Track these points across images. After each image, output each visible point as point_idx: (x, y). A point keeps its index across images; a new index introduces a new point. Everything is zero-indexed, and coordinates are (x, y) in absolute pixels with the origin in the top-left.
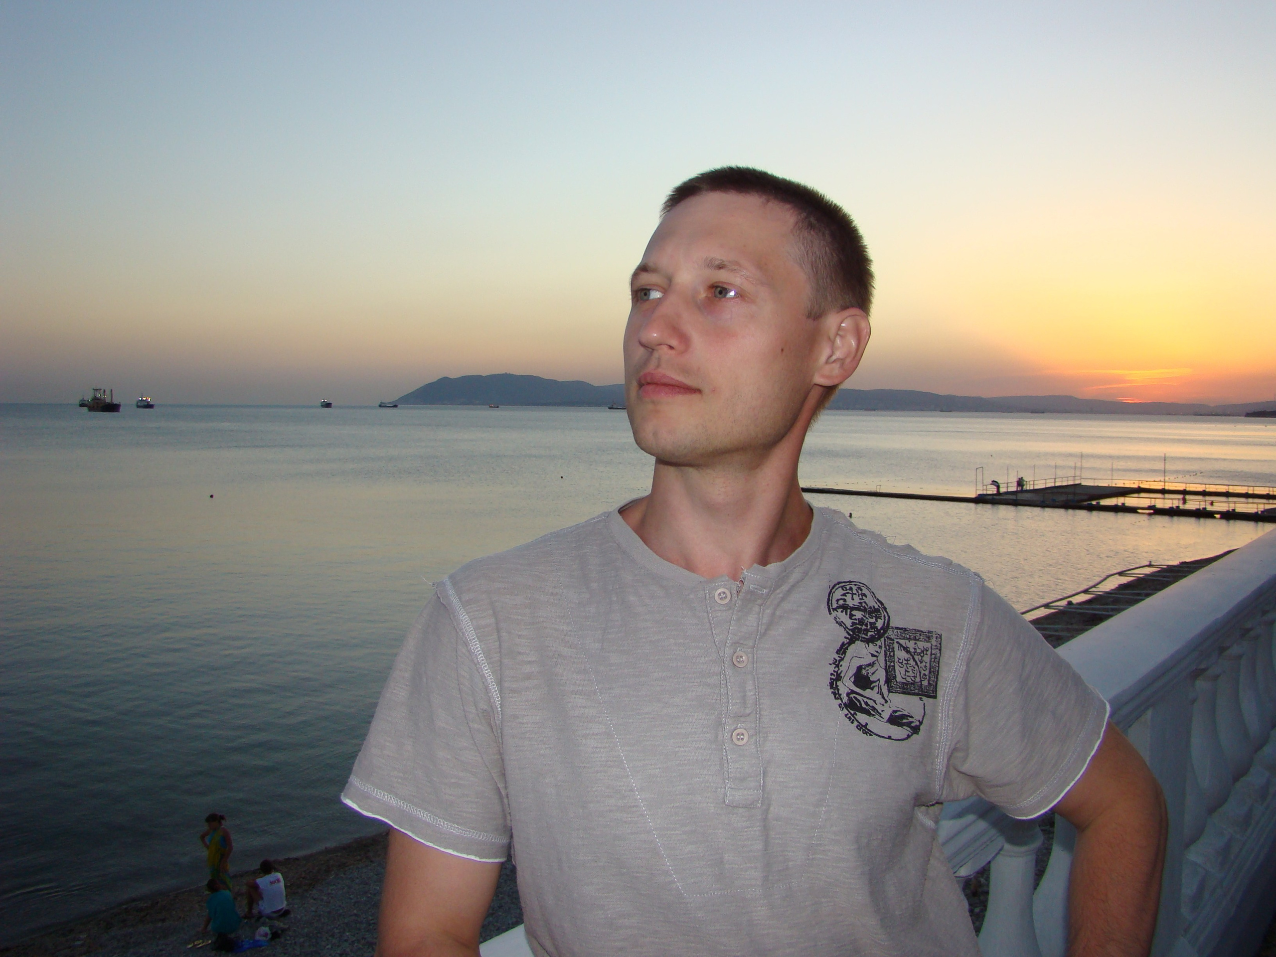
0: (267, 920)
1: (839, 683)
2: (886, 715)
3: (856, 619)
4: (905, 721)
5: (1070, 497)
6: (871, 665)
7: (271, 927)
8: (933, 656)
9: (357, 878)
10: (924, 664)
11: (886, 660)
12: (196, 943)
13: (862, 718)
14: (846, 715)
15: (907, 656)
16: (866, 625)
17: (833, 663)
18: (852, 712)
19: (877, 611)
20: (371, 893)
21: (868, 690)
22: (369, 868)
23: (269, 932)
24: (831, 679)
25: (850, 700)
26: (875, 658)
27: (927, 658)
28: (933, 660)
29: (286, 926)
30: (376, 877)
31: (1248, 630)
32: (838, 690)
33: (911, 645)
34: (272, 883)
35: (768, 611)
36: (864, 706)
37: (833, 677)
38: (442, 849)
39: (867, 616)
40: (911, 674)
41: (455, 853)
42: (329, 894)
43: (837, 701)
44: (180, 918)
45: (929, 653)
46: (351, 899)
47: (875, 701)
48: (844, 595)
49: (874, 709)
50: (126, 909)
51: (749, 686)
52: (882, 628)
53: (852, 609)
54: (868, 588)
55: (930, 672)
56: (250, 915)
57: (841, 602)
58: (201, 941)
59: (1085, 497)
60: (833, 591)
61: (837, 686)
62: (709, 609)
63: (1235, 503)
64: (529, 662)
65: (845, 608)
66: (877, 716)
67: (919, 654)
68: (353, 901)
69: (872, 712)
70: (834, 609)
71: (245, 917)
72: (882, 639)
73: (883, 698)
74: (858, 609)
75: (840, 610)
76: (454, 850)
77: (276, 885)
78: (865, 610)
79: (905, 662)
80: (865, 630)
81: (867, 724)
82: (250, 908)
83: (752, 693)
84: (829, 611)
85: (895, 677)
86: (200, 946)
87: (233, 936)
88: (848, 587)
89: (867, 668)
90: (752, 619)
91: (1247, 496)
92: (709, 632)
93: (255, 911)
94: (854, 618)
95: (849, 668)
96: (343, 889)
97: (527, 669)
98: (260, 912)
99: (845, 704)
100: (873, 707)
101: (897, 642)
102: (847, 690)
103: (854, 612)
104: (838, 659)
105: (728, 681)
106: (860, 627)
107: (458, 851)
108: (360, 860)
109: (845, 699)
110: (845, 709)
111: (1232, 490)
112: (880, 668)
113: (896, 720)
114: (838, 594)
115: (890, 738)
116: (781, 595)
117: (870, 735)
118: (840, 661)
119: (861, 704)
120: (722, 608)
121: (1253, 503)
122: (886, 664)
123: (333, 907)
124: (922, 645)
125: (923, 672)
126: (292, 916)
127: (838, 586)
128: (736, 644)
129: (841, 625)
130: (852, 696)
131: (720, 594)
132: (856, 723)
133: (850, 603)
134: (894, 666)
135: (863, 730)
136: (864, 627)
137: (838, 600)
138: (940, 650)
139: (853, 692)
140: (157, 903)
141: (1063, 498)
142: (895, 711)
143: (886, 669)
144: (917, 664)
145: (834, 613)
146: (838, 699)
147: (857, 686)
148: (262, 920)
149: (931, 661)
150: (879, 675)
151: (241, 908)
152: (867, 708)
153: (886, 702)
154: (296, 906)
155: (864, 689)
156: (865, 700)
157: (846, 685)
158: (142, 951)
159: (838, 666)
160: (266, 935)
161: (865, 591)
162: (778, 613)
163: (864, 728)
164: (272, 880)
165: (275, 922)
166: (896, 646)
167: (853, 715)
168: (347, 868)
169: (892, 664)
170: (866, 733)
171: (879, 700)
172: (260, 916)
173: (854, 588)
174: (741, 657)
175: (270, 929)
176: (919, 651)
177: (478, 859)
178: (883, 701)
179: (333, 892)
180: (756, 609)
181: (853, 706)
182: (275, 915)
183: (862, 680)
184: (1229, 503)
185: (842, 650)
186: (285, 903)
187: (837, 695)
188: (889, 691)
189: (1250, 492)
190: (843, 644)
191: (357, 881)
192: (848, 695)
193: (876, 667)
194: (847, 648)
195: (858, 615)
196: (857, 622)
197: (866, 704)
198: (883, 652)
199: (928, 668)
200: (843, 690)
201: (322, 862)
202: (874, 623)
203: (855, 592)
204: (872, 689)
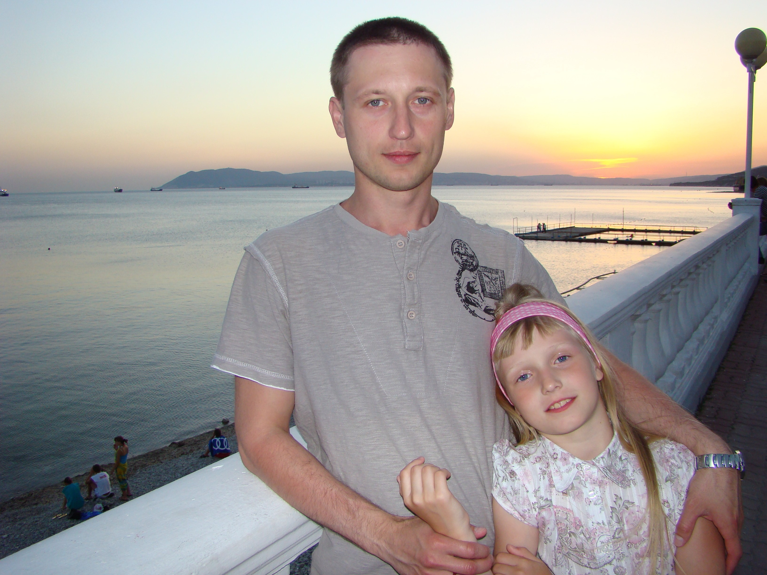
0: (100, 500)
1: (460, 289)
2: (483, 308)
3: (463, 260)
4: (491, 312)
5: (569, 234)
6: (474, 282)
7: (103, 504)
8: (501, 281)
9: (153, 472)
10: (497, 285)
11: (480, 281)
12: (58, 516)
13: (472, 307)
14: (464, 306)
15: (489, 280)
16: (469, 263)
17: (456, 280)
18: (467, 304)
19: (473, 257)
20: (162, 481)
21: (474, 294)
22: (160, 466)
23: (102, 506)
24: (456, 287)
25: (466, 298)
26: (475, 280)
27: (498, 282)
28: (501, 283)
29: (112, 503)
30: (164, 471)
31: (664, 296)
32: (460, 293)
33: (489, 275)
34: (101, 478)
35: (423, 252)
36: (473, 301)
37: (457, 286)
38: (267, 385)
39: (469, 258)
40: (492, 289)
41: (274, 387)
42: (137, 483)
43: (460, 298)
44: (47, 502)
45: (498, 280)
46: (151, 484)
47: (478, 300)
48: (458, 246)
49: (478, 304)
50: (12, 499)
51: (416, 290)
52: (475, 266)
53: (462, 254)
54: (468, 246)
55: (501, 289)
56: (89, 498)
57: (457, 250)
58: (61, 514)
59: (578, 234)
60: (454, 243)
61: (459, 291)
62: (393, 251)
63: (664, 236)
64: (301, 284)
65: (459, 253)
66: (479, 307)
67: (494, 280)
68: (152, 486)
69: (477, 305)
70: (455, 253)
71: (87, 499)
72: (476, 271)
73: (482, 299)
74: (464, 255)
75: (457, 254)
76: (273, 385)
77: (104, 479)
78: (467, 256)
79: (489, 283)
80: (469, 265)
81: (474, 311)
82: (90, 493)
83: (417, 293)
84: (453, 253)
85: (486, 290)
86: (61, 517)
87: (80, 510)
88: (460, 243)
89: (472, 284)
90: (415, 256)
91: (670, 232)
92: (394, 262)
93: (93, 495)
94: (462, 259)
95: (464, 282)
96: (145, 479)
97: (300, 288)
98: (96, 495)
99: (463, 300)
100: (477, 302)
101: (483, 273)
102: (464, 293)
103: (462, 256)
104: (458, 278)
105: (405, 287)
106: (466, 263)
107: (275, 385)
108: (155, 462)
109: (464, 297)
110: (463, 302)
111: (662, 229)
112: (478, 284)
113: (487, 311)
114: (456, 245)
115: (484, 319)
116: (429, 244)
117: (476, 316)
118: (459, 279)
119: (471, 300)
120: (400, 250)
121: (674, 236)
122: (480, 282)
123: (140, 490)
124: (494, 276)
125: (498, 289)
126: (115, 496)
127: (456, 241)
128: (409, 269)
129: (457, 262)
130: (467, 296)
131: (399, 243)
132: (469, 310)
133: (461, 251)
134: (484, 284)
135: (473, 314)
136: (468, 264)
137: (456, 248)
138: (504, 278)
139: (467, 294)
140: (32, 494)
141: (565, 235)
142: (487, 307)
143: (481, 285)
144: (494, 285)
145: (454, 255)
146: (460, 297)
147: (469, 292)
148: (97, 500)
149: (500, 284)
150: (478, 288)
151: (84, 494)
152: (475, 302)
153: (483, 301)
154: (117, 491)
155: (472, 293)
156: (473, 299)
157: (464, 291)
158: (25, 522)
159: (458, 281)
160: (100, 508)
161: (467, 246)
162: (428, 253)
163: (473, 313)
164: (101, 476)
165: (106, 500)
166: (483, 275)
167: (467, 306)
168: (146, 467)
169: (483, 283)
170: (474, 315)
171: (479, 298)
172: (96, 497)
173: (462, 244)
174: (411, 275)
175: (103, 505)
176: (493, 278)
177: (285, 389)
178: (482, 301)
179: (139, 481)
180: (417, 251)
181: (467, 301)
182: (105, 496)
183: (471, 289)
184: (660, 236)
185: (460, 273)
186: (111, 489)
187: (460, 295)
188: (484, 296)
189: (672, 230)
190: (459, 271)
191: (153, 474)
192: (465, 295)
193: (476, 283)
194: (462, 273)
195: (465, 258)
196: (464, 261)
197: (474, 300)
198: (478, 277)
199: (500, 287)
200: (463, 293)
201: (131, 465)
202: (472, 263)
203: (463, 246)
204: (476, 294)
